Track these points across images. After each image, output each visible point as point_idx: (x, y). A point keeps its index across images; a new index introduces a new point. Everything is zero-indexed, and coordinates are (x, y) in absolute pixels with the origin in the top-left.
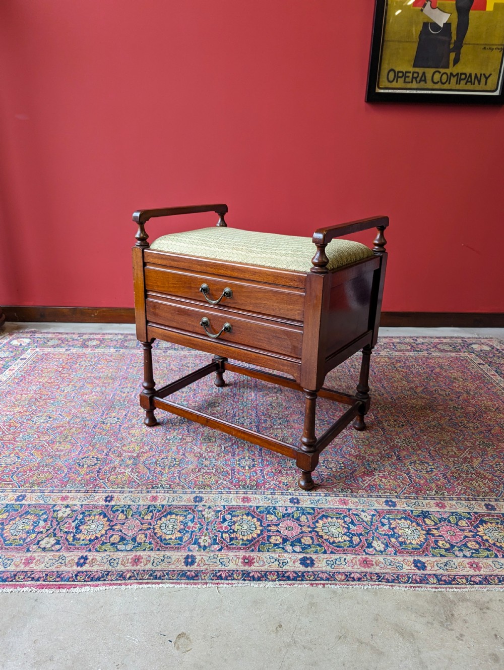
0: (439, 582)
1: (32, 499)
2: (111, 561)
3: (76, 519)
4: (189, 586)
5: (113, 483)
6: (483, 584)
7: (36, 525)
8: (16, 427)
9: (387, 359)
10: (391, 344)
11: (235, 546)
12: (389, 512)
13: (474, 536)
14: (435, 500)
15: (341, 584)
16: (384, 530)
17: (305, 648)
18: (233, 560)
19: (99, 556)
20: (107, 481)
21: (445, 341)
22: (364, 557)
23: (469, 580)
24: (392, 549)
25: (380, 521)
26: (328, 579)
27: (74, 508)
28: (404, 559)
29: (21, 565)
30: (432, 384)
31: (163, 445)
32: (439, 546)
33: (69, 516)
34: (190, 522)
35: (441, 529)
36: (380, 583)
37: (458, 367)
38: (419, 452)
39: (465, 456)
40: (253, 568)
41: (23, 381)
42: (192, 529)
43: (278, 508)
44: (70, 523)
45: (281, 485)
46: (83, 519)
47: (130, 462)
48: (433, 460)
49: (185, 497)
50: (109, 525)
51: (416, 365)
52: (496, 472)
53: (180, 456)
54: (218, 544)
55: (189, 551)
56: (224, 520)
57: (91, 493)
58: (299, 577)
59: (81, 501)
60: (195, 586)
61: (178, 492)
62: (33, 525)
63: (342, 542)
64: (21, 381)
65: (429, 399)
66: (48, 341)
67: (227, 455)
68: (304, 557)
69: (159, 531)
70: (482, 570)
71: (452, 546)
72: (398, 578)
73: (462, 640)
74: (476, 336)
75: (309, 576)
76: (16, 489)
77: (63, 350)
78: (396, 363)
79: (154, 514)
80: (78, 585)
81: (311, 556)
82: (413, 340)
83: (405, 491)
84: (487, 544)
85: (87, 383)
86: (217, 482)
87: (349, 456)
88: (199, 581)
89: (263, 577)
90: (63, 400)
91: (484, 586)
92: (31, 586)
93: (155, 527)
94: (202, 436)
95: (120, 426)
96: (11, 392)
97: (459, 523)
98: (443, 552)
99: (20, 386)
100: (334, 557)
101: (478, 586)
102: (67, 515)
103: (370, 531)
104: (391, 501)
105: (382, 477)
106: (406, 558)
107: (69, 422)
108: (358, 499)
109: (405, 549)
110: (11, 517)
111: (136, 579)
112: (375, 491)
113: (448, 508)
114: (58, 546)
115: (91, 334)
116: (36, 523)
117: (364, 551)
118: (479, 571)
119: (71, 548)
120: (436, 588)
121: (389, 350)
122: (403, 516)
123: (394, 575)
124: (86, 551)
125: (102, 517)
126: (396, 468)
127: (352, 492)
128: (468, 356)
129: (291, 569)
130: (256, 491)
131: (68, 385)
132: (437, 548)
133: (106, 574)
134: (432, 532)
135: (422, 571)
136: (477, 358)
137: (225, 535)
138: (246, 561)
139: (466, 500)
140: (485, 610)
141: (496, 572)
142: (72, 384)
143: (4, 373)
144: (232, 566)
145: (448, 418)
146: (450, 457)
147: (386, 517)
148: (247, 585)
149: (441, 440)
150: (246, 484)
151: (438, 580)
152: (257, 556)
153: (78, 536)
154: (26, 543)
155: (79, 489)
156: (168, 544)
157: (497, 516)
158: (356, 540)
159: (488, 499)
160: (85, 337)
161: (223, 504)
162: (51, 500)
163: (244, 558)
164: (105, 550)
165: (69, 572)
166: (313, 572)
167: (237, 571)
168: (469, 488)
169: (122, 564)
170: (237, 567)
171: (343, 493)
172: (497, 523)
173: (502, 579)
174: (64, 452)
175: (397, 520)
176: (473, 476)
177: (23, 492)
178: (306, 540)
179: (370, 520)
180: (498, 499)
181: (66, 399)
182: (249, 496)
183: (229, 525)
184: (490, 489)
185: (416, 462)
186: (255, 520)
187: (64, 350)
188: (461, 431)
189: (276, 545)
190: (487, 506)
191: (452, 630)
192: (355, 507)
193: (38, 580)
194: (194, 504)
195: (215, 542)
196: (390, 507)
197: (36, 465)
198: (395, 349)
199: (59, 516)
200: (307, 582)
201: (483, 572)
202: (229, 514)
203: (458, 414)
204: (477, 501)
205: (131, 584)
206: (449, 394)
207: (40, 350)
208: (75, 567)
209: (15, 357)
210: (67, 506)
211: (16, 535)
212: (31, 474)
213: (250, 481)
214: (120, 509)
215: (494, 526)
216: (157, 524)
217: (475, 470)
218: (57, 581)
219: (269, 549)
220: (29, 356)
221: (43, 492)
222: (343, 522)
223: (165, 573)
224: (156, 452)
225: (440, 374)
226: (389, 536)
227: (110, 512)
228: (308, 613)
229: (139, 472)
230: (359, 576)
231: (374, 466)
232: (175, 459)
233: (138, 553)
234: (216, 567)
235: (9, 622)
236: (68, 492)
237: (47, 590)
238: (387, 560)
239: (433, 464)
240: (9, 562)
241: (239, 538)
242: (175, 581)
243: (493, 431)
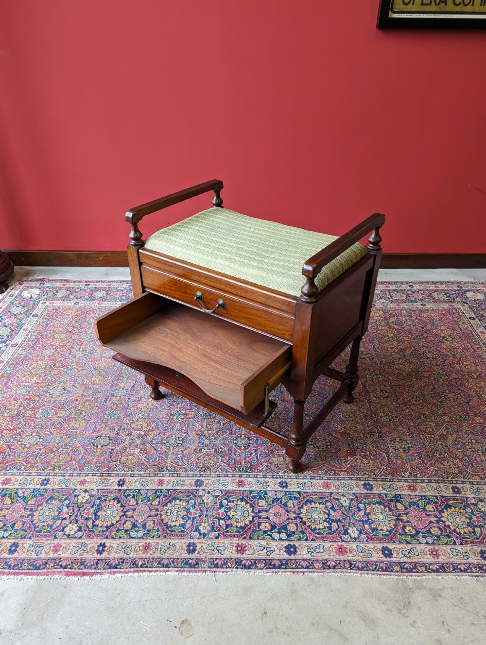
0: (402, 570)
1: (55, 483)
2: (126, 548)
3: (94, 504)
4: (191, 574)
5: (125, 465)
6: (439, 572)
7: (60, 510)
8: (35, 401)
9: (381, 313)
10: (388, 293)
11: (230, 533)
12: (366, 496)
13: (438, 522)
14: (408, 482)
15: (318, 572)
16: (359, 516)
17: (284, 634)
18: (227, 548)
19: (115, 543)
20: (119, 464)
21: (441, 287)
22: (340, 544)
23: (428, 568)
24: (365, 536)
25: (357, 506)
26: (308, 567)
27: (92, 492)
28: (375, 546)
29: (50, 552)
30: (421, 345)
31: (168, 421)
32: (406, 533)
33: (88, 502)
34: (191, 508)
35: (409, 514)
36: (351, 571)
37: (449, 323)
38: (400, 428)
39: (442, 432)
40: (245, 556)
41: (37, 344)
42: (194, 515)
43: (268, 493)
44: (89, 509)
45: (273, 467)
46: (100, 504)
47: (138, 441)
48: (412, 437)
49: (188, 480)
50: (122, 511)
51: (408, 320)
52: (467, 450)
53: (183, 434)
54: (216, 531)
55: (191, 538)
56: (221, 506)
57: (106, 476)
58: (283, 565)
59: (97, 485)
60: (196, 574)
61: (181, 475)
62: (57, 511)
63: (322, 529)
64: (35, 344)
65: (416, 364)
66: (57, 292)
67: (226, 432)
68: (289, 545)
69: (165, 518)
70: (440, 557)
71: (418, 532)
72: (367, 566)
73: (414, 627)
74: (472, 280)
75: (292, 564)
76: (40, 472)
77: (71, 304)
78: (390, 317)
79: (161, 499)
80: (99, 573)
81: (295, 543)
82: (410, 286)
83: (382, 473)
84: (448, 531)
85: (96, 346)
86: (216, 464)
87: (335, 434)
88: (199, 569)
89: (252, 565)
90: (75, 368)
91: (439, 574)
92: (60, 573)
93: (162, 513)
94: (203, 411)
95: (129, 399)
96: (27, 358)
97: (426, 508)
98: (409, 539)
99: (35, 350)
100: (314, 544)
101: (435, 574)
102: (86, 500)
103: (347, 516)
104: (369, 484)
105: (363, 457)
106: (376, 545)
107: (82, 395)
108: (340, 481)
109: (376, 535)
110: (38, 503)
111: (147, 567)
112: (356, 472)
113: (419, 491)
114: (80, 532)
115: (97, 282)
116: (60, 509)
117: (341, 538)
118: (438, 558)
119: (91, 535)
120: (399, 576)
121: (384, 301)
122: (378, 500)
123: (364, 563)
124: (104, 538)
125: (116, 502)
126: (377, 447)
127: (335, 475)
128: (461, 307)
129: (277, 557)
130: (249, 474)
131: (79, 349)
132: (404, 535)
133: (122, 562)
134: (401, 518)
135: (389, 559)
136: (469, 310)
137: (222, 522)
138: (239, 549)
139: (436, 482)
140: (437, 598)
141: (453, 560)
142: (83, 347)
143: (19, 334)
144: (227, 554)
145: (431, 387)
146: (428, 433)
147: (362, 502)
148: (239, 572)
149: (421, 414)
150: (241, 466)
151: (401, 568)
152: (249, 544)
153: (97, 523)
154: (53, 530)
155: (95, 472)
156: (173, 531)
157: (461, 500)
158: (334, 526)
159: (456, 481)
160: (92, 286)
161: (221, 488)
162: (71, 484)
163: (238, 546)
164: (120, 538)
165: (91, 559)
166: (295, 560)
167: (232, 559)
168: (439, 469)
169: (134, 551)
170: (232, 555)
171: (327, 476)
172: (461, 507)
173: (456, 567)
174: (79, 431)
175: (372, 505)
176: (445, 455)
177: (46, 476)
178: (292, 527)
179: (348, 505)
180: (465, 481)
181: (78, 366)
182: (244, 479)
183: (225, 511)
184: (459, 470)
185: (396, 439)
186: (248, 505)
187: (73, 304)
188: (441, 402)
189: (265, 532)
190: (453, 488)
191: (407, 617)
192: (336, 491)
193: (65, 568)
194: (194, 488)
195: (213, 530)
196: (367, 491)
197: (56, 445)
198: (391, 299)
199: (80, 501)
200: (290, 570)
201: (442, 559)
202: (226, 499)
203: (441, 382)
204: (446, 483)
205: (143, 572)
206: (436, 358)
207: (50, 303)
208: (95, 555)
209: (27, 314)
210: (86, 491)
211: (44, 522)
212: (52, 455)
213: (245, 462)
214: (131, 494)
215: (457, 511)
216: (163, 510)
217: (449, 449)
218: (82, 569)
219: (259, 536)
220: (40, 312)
221: (64, 476)
222: (325, 508)
223: (171, 561)
224: (162, 430)
225: (430, 332)
226: (364, 522)
227: (123, 497)
228: (289, 600)
229: (147, 453)
230: (334, 564)
231: (357, 444)
232: (179, 438)
233: (148, 541)
234: (214, 555)
235: (45, 608)
236: (86, 476)
237: (73, 577)
238: (359, 547)
239: (411, 442)
240: (40, 549)
241: (234, 525)
242: (179, 569)
243: (471, 403)
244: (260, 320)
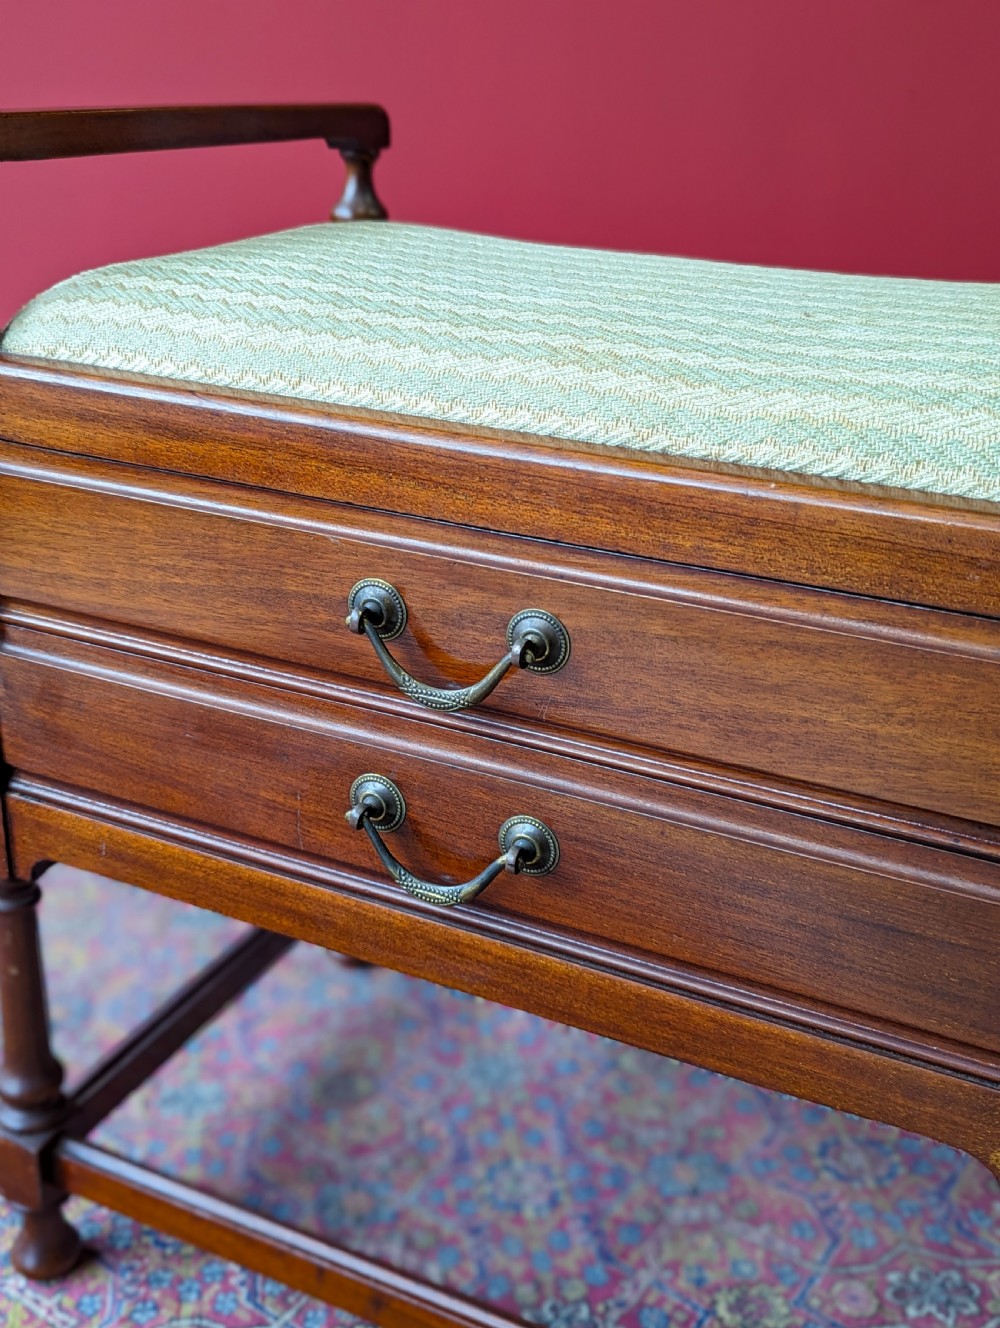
244: (834, 719)
